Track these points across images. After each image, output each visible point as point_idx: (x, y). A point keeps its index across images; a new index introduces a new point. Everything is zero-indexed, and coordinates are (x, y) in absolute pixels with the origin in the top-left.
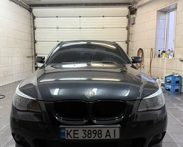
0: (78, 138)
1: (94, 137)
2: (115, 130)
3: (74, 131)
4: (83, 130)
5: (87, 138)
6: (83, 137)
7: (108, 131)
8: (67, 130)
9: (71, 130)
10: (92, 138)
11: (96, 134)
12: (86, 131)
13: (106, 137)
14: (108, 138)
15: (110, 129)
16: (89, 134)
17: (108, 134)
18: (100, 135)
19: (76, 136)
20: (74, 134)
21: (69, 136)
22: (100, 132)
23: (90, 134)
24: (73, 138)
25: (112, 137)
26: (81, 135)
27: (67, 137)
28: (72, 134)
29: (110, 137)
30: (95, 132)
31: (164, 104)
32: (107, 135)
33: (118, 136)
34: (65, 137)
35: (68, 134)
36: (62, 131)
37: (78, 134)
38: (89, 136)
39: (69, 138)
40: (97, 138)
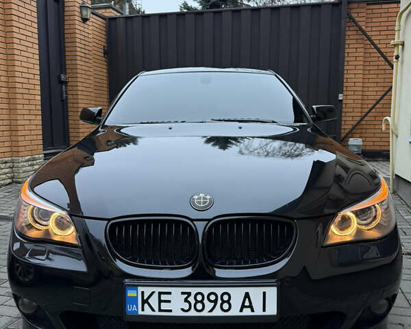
0: (171, 311)
1: (211, 311)
2: (264, 293)
3: (160, 294)
4: (183, 293)
5: (193, 313)
6: (183, 310)
7: (247, 295)
8: (143, 293)
9: (153, 293)
10: (205, 313)
11: (215, 302)
12: (189, 294)
13: (241, 311)
14: (247, 312)
15: (251, 290)
16: (197, 302)
17: (247, 303)
18: (226, 306)
19: (164, 306)
20: (160, 301)
21: (146, 306)
22: (226, 298)
23: (202, 302)
24: (157, 313)
25: (258, 311)
27: (143, 310)
28: (154, 301)
29: (253, 311)
30: (212, 297)
32: (243, 306)
33: (272, 310)
34: (137, 309)
35: (145, 301)
37: (169, 301)
38: (199, 306)
39: (148, 311)
40: (217, 312)
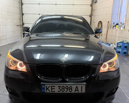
0: (55, 91)
1: (66, 92)
2: (82, 87)
3: (52, 87)
4: (58, 86)
5: (61, 92)
6: (58, 91)
7: (77, 87)
8: (47, 86)
9: (50, 86)
10: (65, 92)
11: (68, 89)
12: (60, 87)
13: (75, 91)
14: (77, 92)
15: (78, 86)
16: (62, 89)
17: (77, 89)
18: (71, 90)
19: (53, 90)
20: (52, 89)
21: (48, 90)
22: (71, 88)
23: (64, 89)
24: (51, 92)
25: (80, 92)
26: (56, 90)
27: (47, 91)
28: (50, 89)
29: (78, 91)
30: (67, 88)
31: (118, 67)
33: (84, 91)
34: (45, 90)
35: (47, 89)
36: (43, 87)
37: (54, 89)
38: (63, 90)
39: (48, 91)
40: (68, 92)
